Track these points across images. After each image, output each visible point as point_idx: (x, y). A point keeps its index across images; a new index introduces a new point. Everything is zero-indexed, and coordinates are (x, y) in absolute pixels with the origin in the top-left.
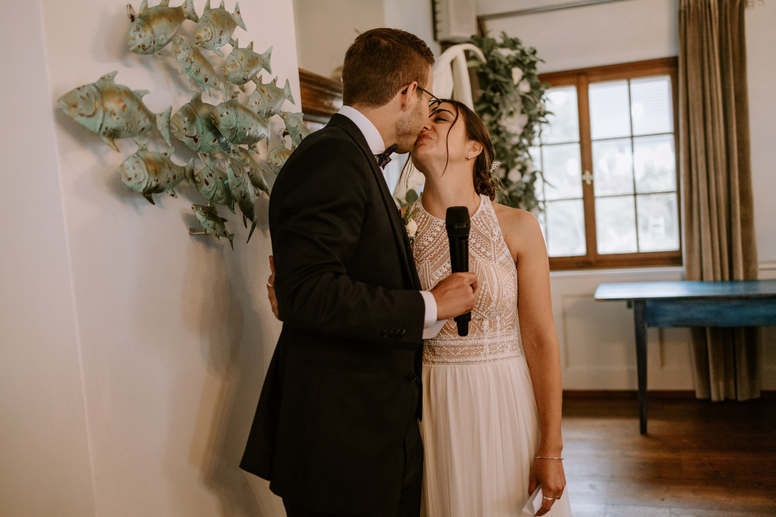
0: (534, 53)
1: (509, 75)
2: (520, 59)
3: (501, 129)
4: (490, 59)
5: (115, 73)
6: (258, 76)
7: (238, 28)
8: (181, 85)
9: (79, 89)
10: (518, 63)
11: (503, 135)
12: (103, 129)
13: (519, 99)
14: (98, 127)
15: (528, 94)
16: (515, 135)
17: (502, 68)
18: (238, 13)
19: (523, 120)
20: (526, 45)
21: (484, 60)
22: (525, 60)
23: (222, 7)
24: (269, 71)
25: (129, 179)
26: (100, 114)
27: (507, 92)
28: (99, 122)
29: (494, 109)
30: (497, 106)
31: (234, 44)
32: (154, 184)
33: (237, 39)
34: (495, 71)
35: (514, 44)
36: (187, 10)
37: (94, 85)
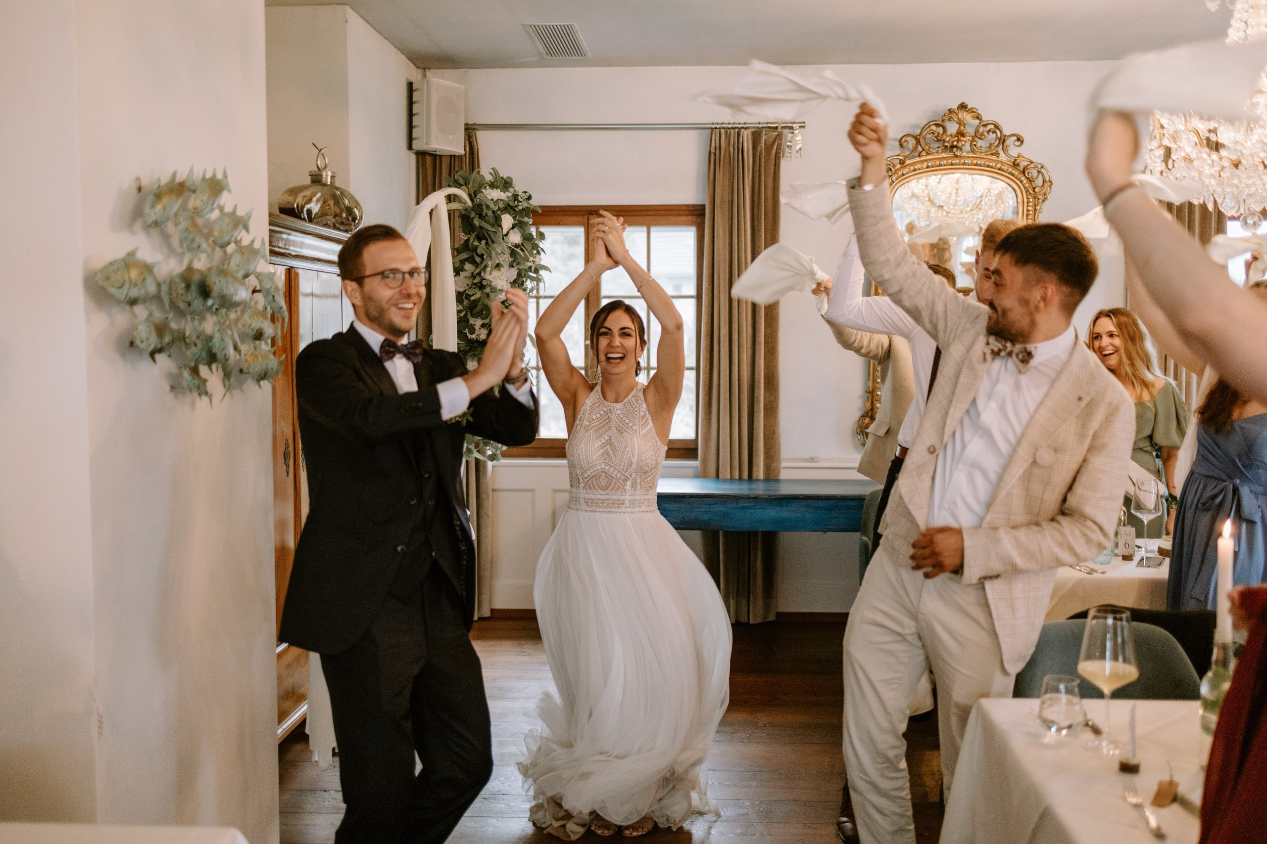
0: (529, 198)
1: (498, 222)
2: (511, 204)
3: (484, 283)
4: (477, 201)
5: (137, 249)
6: (239, 238)
7: (225, 193)
8: (171, 249)
9: (111, 263)
10: (509, 208)
11: (488, 290)
12: (127, 297)
13: (508, 251)
14: (124, 296)
15: (517, 246)
16: (501, 291)
17: (490, 213)
18: (226, 177)
19: (513, 273)
20: (519, 187)
21: (469, 203)
22: (517, 206)
23: (214, 175)
24: (248, 231)
25: (142, 342)
26: (127, 286)
27: (493, 242)
28: (125, 292)
29: (478, 259)
30: (482, 256)
31: (221, 209)
32: (159, 346)
33: (224, 204)
34: (481, 216)
35: (506, 184)
36: (188, 184)
37: (123, 260)
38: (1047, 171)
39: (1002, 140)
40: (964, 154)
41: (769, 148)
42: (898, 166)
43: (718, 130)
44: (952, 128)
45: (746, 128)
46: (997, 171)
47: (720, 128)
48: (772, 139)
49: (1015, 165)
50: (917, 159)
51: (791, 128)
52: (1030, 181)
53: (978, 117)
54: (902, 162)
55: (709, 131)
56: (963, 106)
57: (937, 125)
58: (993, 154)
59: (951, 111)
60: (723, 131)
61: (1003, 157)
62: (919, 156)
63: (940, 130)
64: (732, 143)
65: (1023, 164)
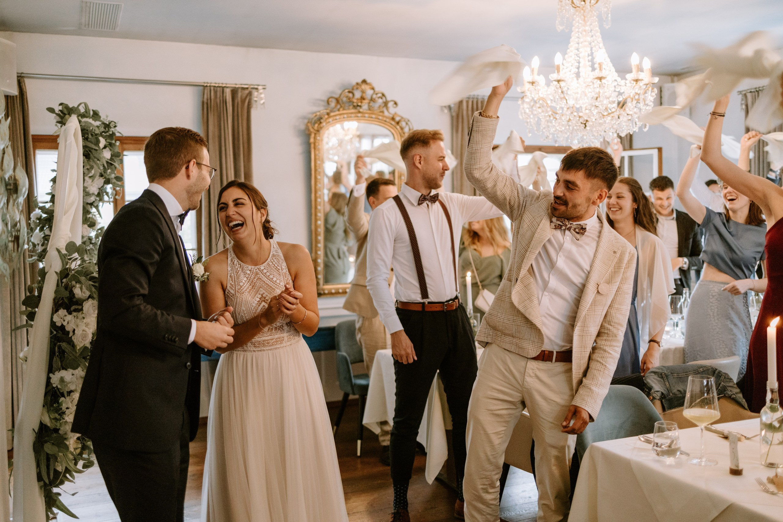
0: (115, 126)
1: (97, 142)
2: (103, 130)
15: (111, 161)
17: (90, 136)
20: (105, 117)
22: (108, 132)
35: (95, 115)
38: (411, 123)
39: (386, 104)
40: (365, 111)
41: (243, 101)
42: (326, 116)
43: (209, 88)
44: (358, 94)
45: (227, 87)
46: (383, 122)
47: (210, 86)
48: (244, 96)
49: (393, 119)
50: (337, 113)
51: (257, 89)
52: (402, 129)
53: (373, 89)
54: (328, 114)
55: (202, 88)
56: (364, 81)
57: (349, 92)
58: (381, 112)
59: (357, 84)
60: (212, 88)
61: (386, 113)
62: (339, 110)
63: (351, 95)
64: (218, 96)
65: (397, 119)
